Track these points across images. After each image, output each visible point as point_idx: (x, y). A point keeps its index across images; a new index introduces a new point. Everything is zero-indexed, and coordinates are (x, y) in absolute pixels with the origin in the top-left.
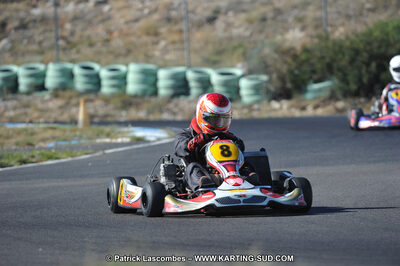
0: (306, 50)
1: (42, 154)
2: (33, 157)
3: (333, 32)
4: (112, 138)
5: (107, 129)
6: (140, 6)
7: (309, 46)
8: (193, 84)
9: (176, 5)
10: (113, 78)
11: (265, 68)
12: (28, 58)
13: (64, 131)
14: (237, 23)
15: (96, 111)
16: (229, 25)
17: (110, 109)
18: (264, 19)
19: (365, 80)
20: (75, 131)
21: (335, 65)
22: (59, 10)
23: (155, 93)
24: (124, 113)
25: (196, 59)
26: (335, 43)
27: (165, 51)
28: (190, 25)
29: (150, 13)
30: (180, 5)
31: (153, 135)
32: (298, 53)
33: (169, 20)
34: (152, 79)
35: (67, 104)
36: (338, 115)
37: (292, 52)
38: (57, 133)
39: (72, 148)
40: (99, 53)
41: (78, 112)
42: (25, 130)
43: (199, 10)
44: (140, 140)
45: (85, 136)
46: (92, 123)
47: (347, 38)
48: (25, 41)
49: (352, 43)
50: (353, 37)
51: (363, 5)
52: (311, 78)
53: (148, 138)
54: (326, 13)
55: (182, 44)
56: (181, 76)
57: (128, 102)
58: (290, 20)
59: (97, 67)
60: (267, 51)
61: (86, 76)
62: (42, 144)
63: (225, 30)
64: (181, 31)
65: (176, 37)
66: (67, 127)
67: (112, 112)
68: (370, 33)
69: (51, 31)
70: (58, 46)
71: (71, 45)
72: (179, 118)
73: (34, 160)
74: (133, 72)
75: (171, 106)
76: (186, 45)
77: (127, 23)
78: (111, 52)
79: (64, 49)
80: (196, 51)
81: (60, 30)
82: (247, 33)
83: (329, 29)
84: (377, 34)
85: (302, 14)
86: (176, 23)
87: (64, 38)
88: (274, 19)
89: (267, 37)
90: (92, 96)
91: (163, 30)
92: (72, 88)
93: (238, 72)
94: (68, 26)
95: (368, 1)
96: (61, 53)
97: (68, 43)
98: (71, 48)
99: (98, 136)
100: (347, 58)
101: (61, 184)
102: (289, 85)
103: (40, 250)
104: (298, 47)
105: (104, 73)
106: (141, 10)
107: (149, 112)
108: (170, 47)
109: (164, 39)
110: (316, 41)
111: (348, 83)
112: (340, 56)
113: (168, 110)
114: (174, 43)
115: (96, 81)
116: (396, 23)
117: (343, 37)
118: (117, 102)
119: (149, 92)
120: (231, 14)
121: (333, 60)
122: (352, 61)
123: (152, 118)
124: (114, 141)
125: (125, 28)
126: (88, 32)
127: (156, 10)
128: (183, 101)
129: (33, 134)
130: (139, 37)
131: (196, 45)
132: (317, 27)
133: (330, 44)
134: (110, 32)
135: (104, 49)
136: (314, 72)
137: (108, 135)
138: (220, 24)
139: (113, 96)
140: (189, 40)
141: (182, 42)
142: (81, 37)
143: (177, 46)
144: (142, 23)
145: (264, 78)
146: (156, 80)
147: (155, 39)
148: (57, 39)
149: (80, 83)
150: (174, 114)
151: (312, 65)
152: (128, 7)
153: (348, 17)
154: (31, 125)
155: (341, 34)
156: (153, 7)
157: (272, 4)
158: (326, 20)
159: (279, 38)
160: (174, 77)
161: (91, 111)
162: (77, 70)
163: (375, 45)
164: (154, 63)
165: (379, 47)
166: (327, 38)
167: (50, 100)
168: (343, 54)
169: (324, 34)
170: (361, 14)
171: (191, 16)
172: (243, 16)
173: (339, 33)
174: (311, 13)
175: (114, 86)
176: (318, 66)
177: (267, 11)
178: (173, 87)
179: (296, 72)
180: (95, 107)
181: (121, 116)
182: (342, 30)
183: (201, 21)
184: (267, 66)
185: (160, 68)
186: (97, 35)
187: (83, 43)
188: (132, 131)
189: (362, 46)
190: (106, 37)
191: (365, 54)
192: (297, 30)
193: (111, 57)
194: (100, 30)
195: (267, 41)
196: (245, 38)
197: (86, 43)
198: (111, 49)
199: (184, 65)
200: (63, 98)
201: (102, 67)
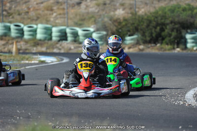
0: (125, 20)
3: (138, 11)
4: (29, 61)
5: (27, 56)
7: (126, 18)
8: (69, 35)
10: (30, 31)
11: (105, 28)
13: (6, 56)
14: (91, 6)
15: (21, 47)
17: (28, 46)
18: (105, 4)
19: (154, 35)
20: (11, 57)
21: (139, 28)
23: (51, 39)
24: (35, 48)
25: (71, 22)
26: (139, 16)
27: (56, 18)
28: (68, 6)
31: (49, 60)
32: (122, 21)
33: (58, 3)
34: (49, 32)
35: (7, 43)
36: (141, 52)
37: (119, 21)
38: (2, 58)
40: (24, 18)
41: (13, 47)
44: (43, 62)
45: (16, 59)
46: (19, 53)
47: (146, 14)
50: (149, 14)
52: (127, 34)
53: (47, 61)
54: (136, 1)
56: (64, 31)
57: (37, 43)
58: (118, 4)
59: (22, 25)
60: (106, 19)
61: (17, 29)
63: (86, 9)
64: (64, 9)
65: (61, 12)
66: (7, 55)
67: (29, 48)
68: (157, 12)
70: (3, 15)
71: (9, 14)
72: (62, 51)
74: (40, 28)
75: (58, 45)
76: (66, 16)
77: (37, 4)
78: (29, 18)
79: (6, 16)
80: (71, 19)
81: (4, 7)
82: (97, 11)
83: (137, 10)
84: (160, 12)
85: (124, 2)
86: (61, 5)
87: (6, 10)
88: (109, 4)
89: (106, 13)
90: (19, 40)
91: (55, 8)
92: (9, 36)
93: (92, 30)
94: (8, 5)
96: (4, 18)
97: (8, 13)
98: (9, 16)
99: (22, 60)
100: (145, 24)
104: (122, 19)
105: (26, 28)
107: (47, 49)
108: (59, 16)
109: (55, 12)
110: (130, 15)
111: (145, 37)
112: (142, 23)
113: (57, 47)
114: (60, 14)
115: (21, 32)
116: (169, 8)
117: (143, 14)
118: (32, 43)
119: (47, 39)
120: (88, 1)
121: (138, 25)
122: (148, 26)
123: (48, 51)
124: (30, 62)
125: (36, 6)
126: (17, 8)
128: (64, 43)
130: (43, 11)
131: (71, 16)
132: (131, 9)
133: (137, 18)
134: (29, 9)
135: (26, 17)
136: (129, 31)
137: (27, 59)
138: (83, 6)
139: (30, 40)
140: (67, 13)
141: (64, 14)
142: (14, 10)
143: (61, 16)
144: (45, 4)
145: (105, 33)
146: (51, 33)
147: (51, 12)
148: (3, 11)
149: (13, 33)
150: (60, 49)
151: (128, 27)
153: (146, 4)
155: (143, 12)
158: (135, 4)
159: (112, 13)
160: (60, 31)
161: (19, 47)
162: (12, 27)
163: (159, 18)
164: (50, 24)
165: (162, 19)
166: (136, 14)
168: (144, 22)
169: (134, 12)
170: (153, 3)
171: (69, 1)
172: (94, 2)
174: (128, 1)
175: (30, 35)
176: (131, 28)
178: (60, 36)
179: (120, 30)
180: (21, 45)
181: (33, 50)
182: (143, 10)
183: (73, 4)
184: (106, 27)
185: (53, 26)
186: (22, 9)
187: (15, 13)
188: (39, 58)
189: (153, 18)
190: (27, 10)
191: (154, 23)
192: (121, 10)
193: (29, 20)
194: (24, 7)
195: (106, 15)
196: (95, 13)
197: (17, 14)
198: (29, 17)
199: (65, 26)
200: (5, 40)
201: (25, 25)
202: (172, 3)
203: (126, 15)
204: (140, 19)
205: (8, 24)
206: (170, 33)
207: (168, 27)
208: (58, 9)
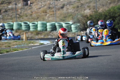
0: (91, 16)
1: (13, 49)
2: (10, 50)
3: (99, 10)
5: (32, 41)
6: (41, 4)
8: (57, 27)
9: (51, 3)
10: (33, 26)
12: (8, 21)
13: (19, 42)
14: (70, 8)
15: (29, 36)
16: (68, 9)
17: (33, 35)
18: (78, 7)
20: (22, 42)
22: (17, 6)
23: (46, 30)
24: (37, 36)
25: (58, 19)
26: (99, 13)
27: (49, 17)
28: (56, 9)
29: (44, 6)
30: (53, 3)
31: (46, 42)
32: (89, 17)
33: (50, 8)
34: (45, 26)
35: (20, 34)
37: (87, 16)
38: (17, 43)
39: (22, 47)
40: (29, 18)
41: (23, 36)
42: (8, 42)
43: (58, 5)
44: (42, 44)
45: (25, 43)
46: (28, 40)
47: (103, 12)
48: (7, 16)
49: (104, 13)
50: (105, 11)
51: (107, 2)
53: (44, 44)
54: (96, 4)
55: (54, 15)
56: (54, 25)
57: (38, 33)
58: (86, 7)
59: (28, 23)
60: (79, 16)
61: (25, 25)
62: (13, 46)
63: (66, 10)
64: (53, 11)
65: (52, 13)
67: (33, 36)
68: (110, 10)
69: (14, 12)
70: (17, 17)
72: (54, 37)
73: (11, 51)
74: (39, 24)
75: (51, 34)
76: (55, 15)
77: (37, 9)
79: (19, 18)
80: (58, 17)
81: (17, 12)
82: (73, 11)
83: (98, 9)
84: (112, 10)
85: (89, 5)
86: (52, 9)
87: (18, 14)
88: (81, 7)
89: (79, 12)
90: (27, 32)
91: (48, 11)
92: (21, 29)
93: (71, 23)
94: (19, 11)
95: (109, 1)
97: (20, 16)
99: (30, 43)
100: (103, 18)
101: (19, 58)
102: (86, 26)
103: (14, 78)
104: (89, 15)
105: (31, 25)
106: (41, 5)
107: (44, 36)
108: (50, 16)
109: (48, 14)
110: (94, 13)
112: (101, 17)
113: (50, 35)
114: (51, 15)
115: (28, 27)
116: (117, 7)
117: (102, 12)
118: (35, 33)
119: (44, 30)
120: (68, 5)
121: (99, 18)
122: (105, 19)
124: (34, 45)
125: (36, 10)
126: (25, 12)
127: (46, 5)
128: (54, 32)
129: (10, 43)
130: (41, 13)
131: (58, 15)
132: (94, 9)
133: (98, 14)
134: (32, 12)
135: (30, 17)
137: (33, 43)
138: (65, 9)
139: (33, 31)
140: (56, 14)
142: (23, 14)
143: (52, 16)
144: (42, 9)
145: (79, 24)
146: (46, 26)
147: (46, 14)
148: (16, 15)
149: (24, 28)
150: (52, 36)
151: (93, 20)
152: (37, 4)
153: (103, 5)
154: (9, 41)
155: (101, 10)
156: (45, 4)
157: (80, 2)
158: (97, 6)
159: (83, 12)
160: (52, 25)
161: (27, 36)
162: (23, 24)
163: (112, 13)
164: (46, 21)
165: (113, 14)
166: (97, 12)
167: (15, 33)
169: (96, 11)
170: (107, 5)
171: (56, 6)
172: (72, 6)
173: (100, 10)
174: (92, 5)
175: (34, 28)
176: (95, 20)
177: (79, 4)
178: (51, 28)
180: (28, 35)
181: (36, 37)
182: (101, 9)
183: (59, 8)
184: (79, 21)
185: (47, 22)
186: (28, 13)
187: (24, 16)
188: (40, 42)
189: (107, 14)
190: (31, 14)
191: (108, 16)
192: (88, 10)
193: (33, 20)
194: (29, 12)
195: (79, 13)
196: (72, 12)
197: (25, 16)
198: (33, 17)
199: (54, 21)
200: (19, 32)
201: (30, 23)
202: (119, 4)
203: (91, 13)
204: (100, 15)
205: (20, 23)
206: (119, 22)
207: (117, 19)
208: (50, 11)
